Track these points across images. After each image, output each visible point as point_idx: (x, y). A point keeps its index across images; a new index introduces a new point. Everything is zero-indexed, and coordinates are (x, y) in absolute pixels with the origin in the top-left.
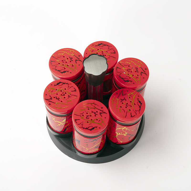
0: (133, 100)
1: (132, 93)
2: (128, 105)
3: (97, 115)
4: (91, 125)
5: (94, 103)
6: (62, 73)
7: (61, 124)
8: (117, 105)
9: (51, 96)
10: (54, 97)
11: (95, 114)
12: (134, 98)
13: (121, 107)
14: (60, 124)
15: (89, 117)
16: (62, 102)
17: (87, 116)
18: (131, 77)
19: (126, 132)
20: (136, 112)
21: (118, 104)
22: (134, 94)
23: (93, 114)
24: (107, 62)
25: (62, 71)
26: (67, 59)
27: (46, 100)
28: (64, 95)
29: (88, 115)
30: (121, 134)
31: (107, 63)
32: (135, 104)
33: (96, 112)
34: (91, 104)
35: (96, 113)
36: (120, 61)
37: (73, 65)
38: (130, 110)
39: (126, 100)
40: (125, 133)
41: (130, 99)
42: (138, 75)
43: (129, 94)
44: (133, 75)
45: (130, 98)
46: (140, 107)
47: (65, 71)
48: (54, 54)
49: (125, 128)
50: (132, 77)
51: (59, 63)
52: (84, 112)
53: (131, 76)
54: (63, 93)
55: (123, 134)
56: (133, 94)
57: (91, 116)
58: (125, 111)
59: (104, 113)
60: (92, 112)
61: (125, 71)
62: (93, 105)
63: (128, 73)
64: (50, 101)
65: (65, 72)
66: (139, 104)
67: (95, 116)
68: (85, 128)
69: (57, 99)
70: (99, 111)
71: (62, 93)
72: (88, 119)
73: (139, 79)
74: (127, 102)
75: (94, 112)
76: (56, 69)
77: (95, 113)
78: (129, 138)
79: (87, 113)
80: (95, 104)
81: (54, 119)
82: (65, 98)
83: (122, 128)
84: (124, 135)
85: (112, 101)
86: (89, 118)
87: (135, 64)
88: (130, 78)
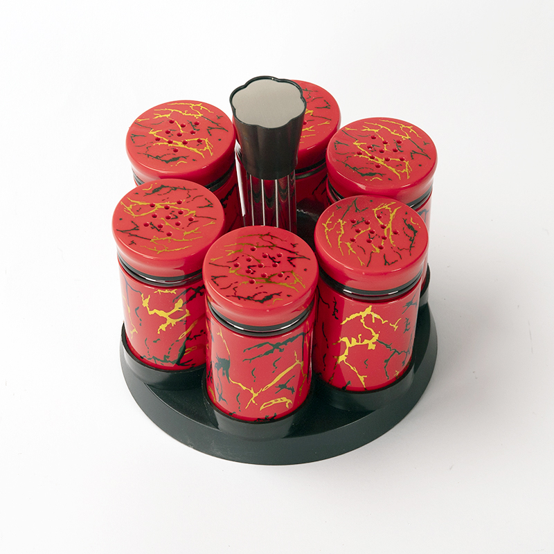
0: (390, 222)
1: (386, 207)
2: (375, 234)
3: (279, 262)
4: (260, 290)
5: (268, 234)
6: (167, 162)
7: (168, 323)
8: (340, 236)
9: (136, 223)
10: (146, 225)
11: (273, 261)
12: (391, 218)
13: (353, 240)
14: (165, 325)
15: (257, 269)
16: (169, 235)
17: (249, 267)
18: (382, 163)
19: (374, 334)
20: (399, 252)
21: (343, 232)
22: (393, 207)
23: (266, 262)
24: (302, 95)
25: (167, 158)
26: (183, 126)
27: (122, 231)
28: (177, 217)
29: (251, 265)
30: (358, 342)
31: (302, 97)
32: (395, 233)
33: (276, 257)
34: (261, 236)
35: (278, 259)
36: (346, 126)
37: (199, 141)
38: (381, 248)
39: (368, 223)
40: (370, 337)
41: (380, 221)
42: (402, 160)
43: (376, 209)
44: (387, 160)
45: (379, 217)
46: (412, 240)
47: (176, 156)
48: (140, 117)
49: (370, 313)
50: (385, 165)
51: (158, 139)
52: (240, 257)
53: (381, 161)
54: (174, 213)
55: (366, 342)
56: (390, 208)
57: (260, 266)
58: (364, 251)
59: (302, 260)
60: (265, 256)
61: (363, 150)
62: (268, 238)
63: (370, 155)
64: (132, 235)
65: (176, 159)
66: (410, 233)
67: (275, 266)
68: (242, 297)
69: (153, 227)
70: (284, 254)
71: (171, 214)
72: (252, 273)
73: (407, 168)
74: (370, 229)
75: (271, 256)
76: (148, 153)
77: (273, 259)
78: (387, 361)
79: (249, 260)
80: (273, 237)
81: (145, 303)
82: (178, 224)
83: (361, 313)
84: (369, 348)
85: (325, 226)
86: (254, 271)
87: (392, 133)
88: (378, 166)
